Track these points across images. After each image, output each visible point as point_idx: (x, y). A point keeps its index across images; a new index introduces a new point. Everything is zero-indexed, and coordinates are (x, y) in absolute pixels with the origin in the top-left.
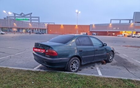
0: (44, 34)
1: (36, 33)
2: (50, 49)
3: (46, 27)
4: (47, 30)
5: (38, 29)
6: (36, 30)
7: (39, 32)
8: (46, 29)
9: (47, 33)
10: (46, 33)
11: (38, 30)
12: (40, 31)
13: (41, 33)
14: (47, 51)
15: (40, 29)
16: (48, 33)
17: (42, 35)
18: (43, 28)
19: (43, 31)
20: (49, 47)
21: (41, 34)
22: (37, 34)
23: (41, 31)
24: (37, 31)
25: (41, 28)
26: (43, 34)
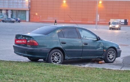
0: (22, 24)
1: (3, 21)
2: (31, 39)
3: (26, 7)
4: (27, 13)
5: (7, 10)
6: (3, 12)
7: (10, 17)
8: (25, 11)
9: (27, 20)
10: (25, 21)
11: (7, 14)
12: (12, 16)
13: (13, 20)
14: (28, 41)
15: (12, 10)
16: (29, 21)
17: (16, 24)
18: (20, 8)
19: (19, 16)
20: (31, 37)
21: (13, 22)
22: (5, 23)
23: (15, 16)
24: (5, 16)
25: (15, 7)
26: (19, 21)
